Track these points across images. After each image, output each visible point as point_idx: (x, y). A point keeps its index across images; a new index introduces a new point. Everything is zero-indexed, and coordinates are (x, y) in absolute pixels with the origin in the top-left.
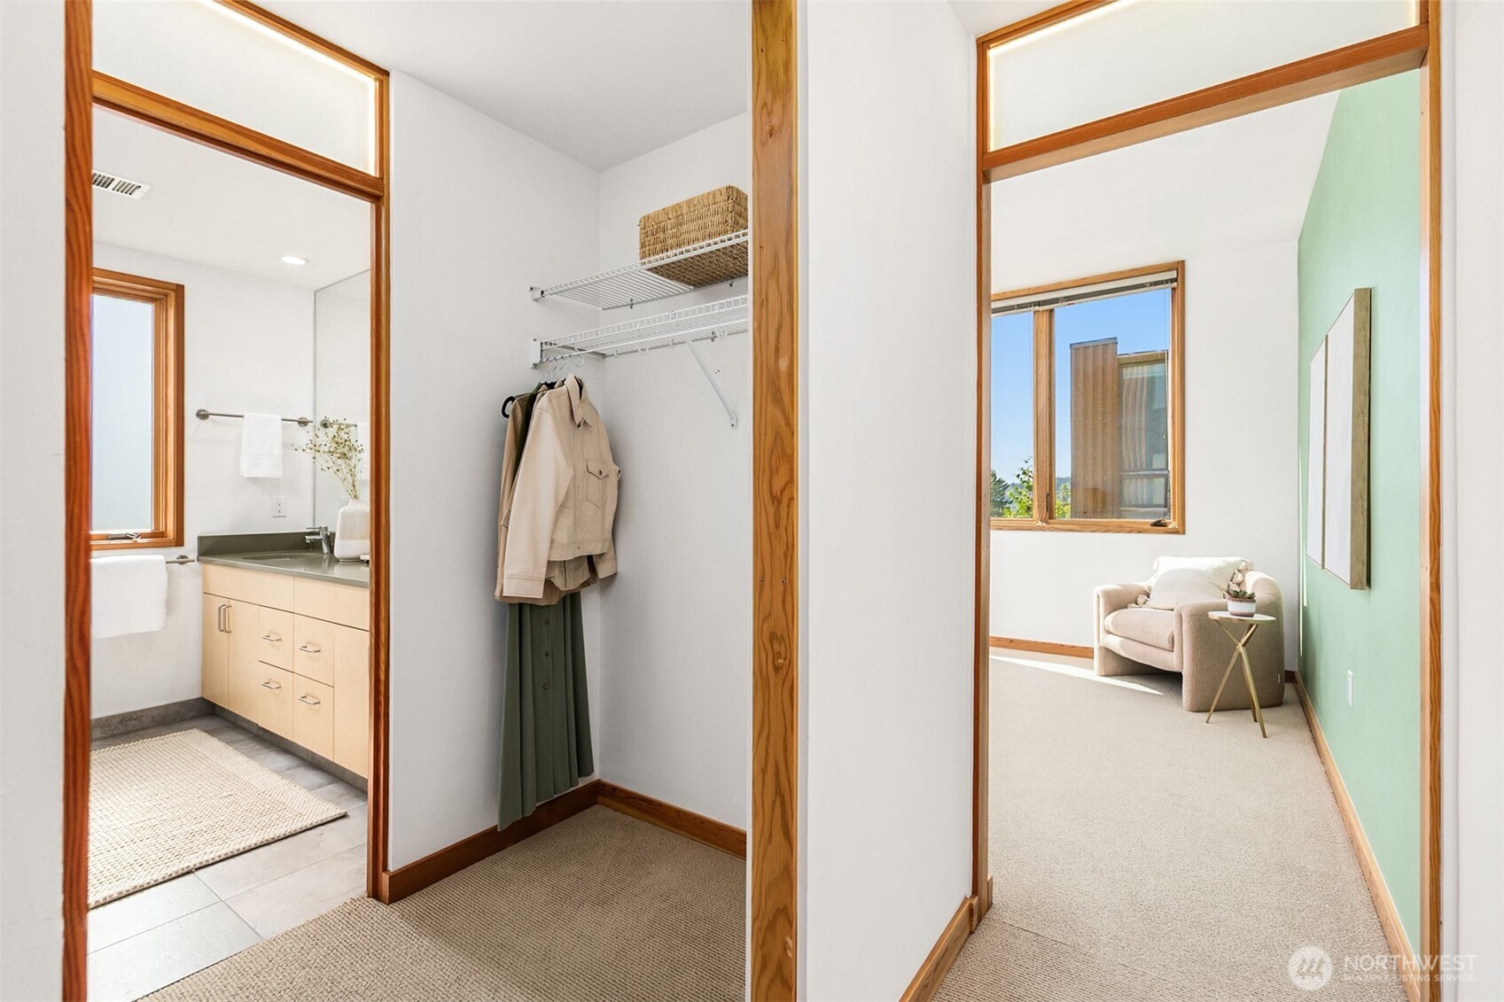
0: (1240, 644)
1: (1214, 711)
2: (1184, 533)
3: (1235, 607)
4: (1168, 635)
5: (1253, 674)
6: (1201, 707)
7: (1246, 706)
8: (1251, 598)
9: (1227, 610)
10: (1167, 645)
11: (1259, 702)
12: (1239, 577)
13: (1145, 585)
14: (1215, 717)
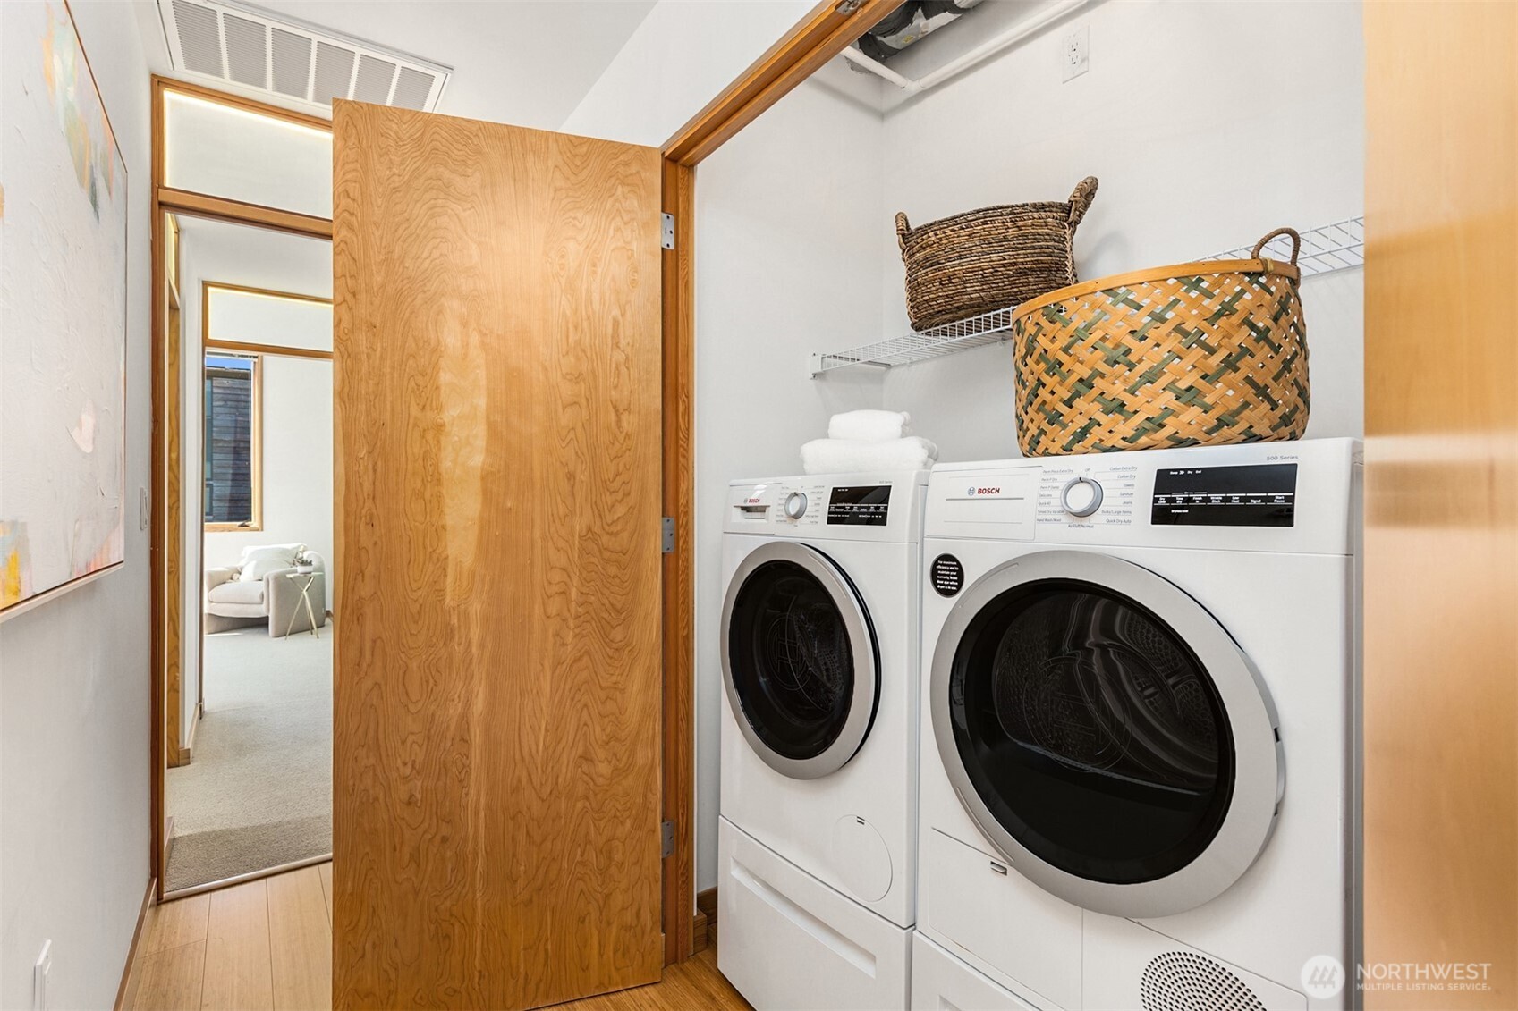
0: (305, 591)
1: (290, 634)
2: (262, 530)
3: (301, 569)
4: (259, 593)
5: (312, 606)
6: (281, 634)
7: (309, 629)
8: (310, 563)
9: (296, 572)
10: (259, 600)
11: (316, 624)
12: (300, 555)
13: (238, 565)
14: (289, 637)
